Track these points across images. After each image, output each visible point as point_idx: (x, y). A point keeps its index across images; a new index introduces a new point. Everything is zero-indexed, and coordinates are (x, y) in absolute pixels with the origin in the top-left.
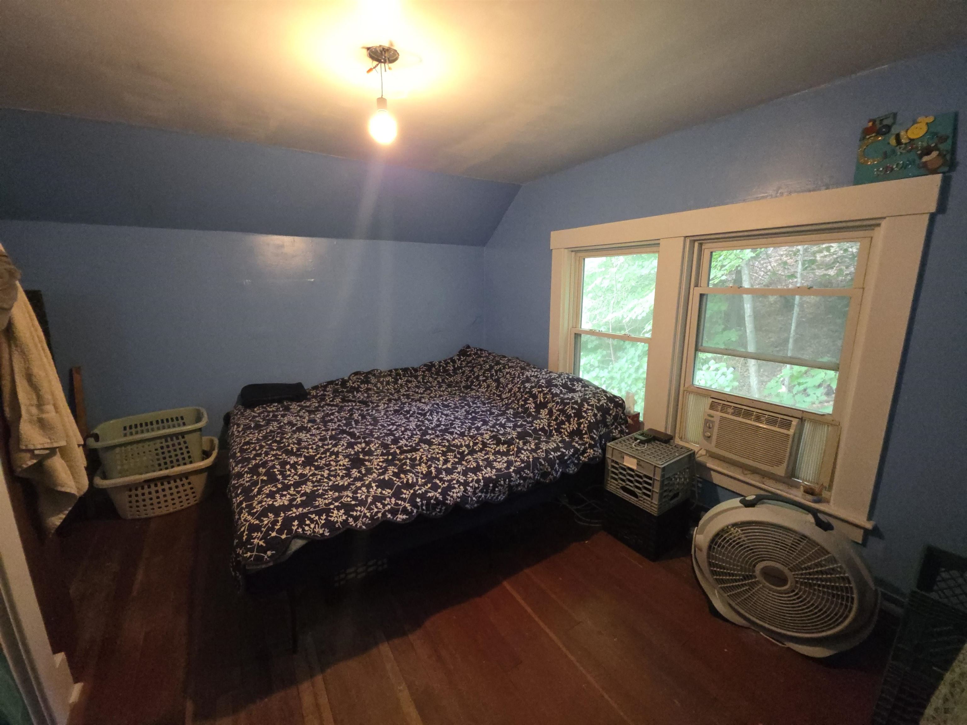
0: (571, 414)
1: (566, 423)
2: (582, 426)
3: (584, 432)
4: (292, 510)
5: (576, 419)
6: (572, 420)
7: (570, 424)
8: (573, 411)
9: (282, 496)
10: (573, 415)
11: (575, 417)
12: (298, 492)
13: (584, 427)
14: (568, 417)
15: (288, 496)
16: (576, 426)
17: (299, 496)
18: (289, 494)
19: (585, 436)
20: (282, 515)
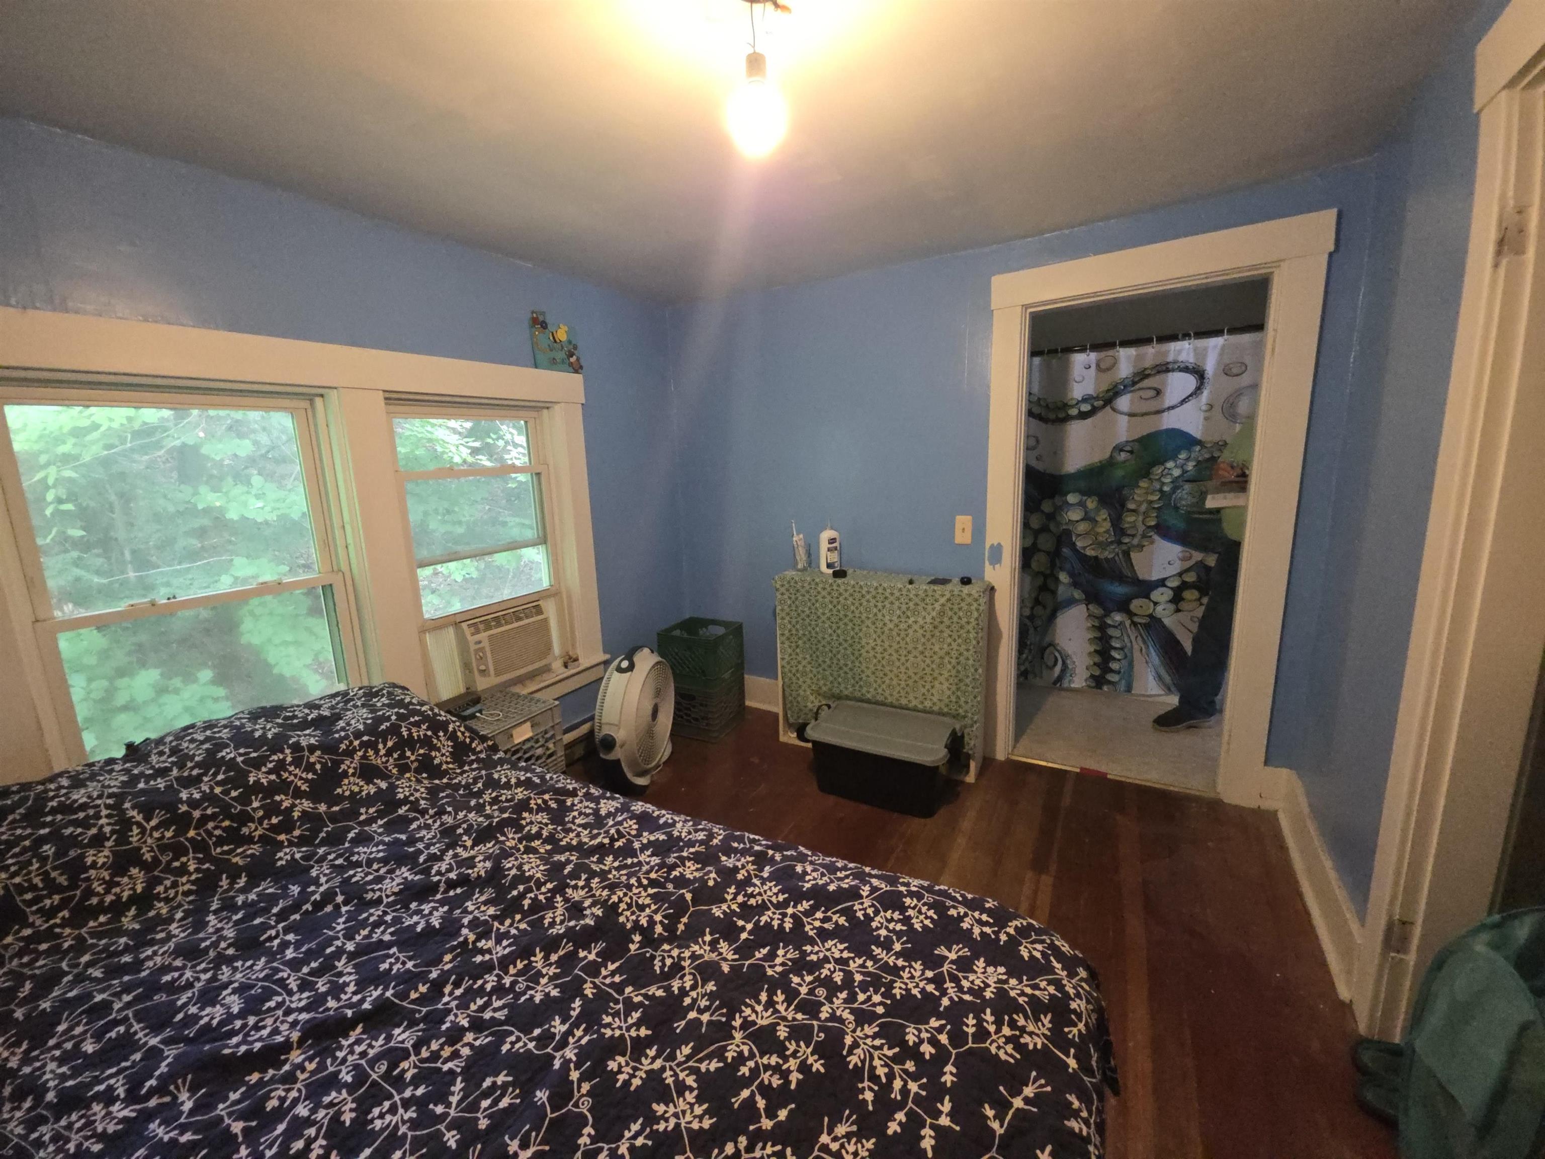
0: (425, 735)
1: (433, 754)
2: (459, 734)
3: (468, 740)
4: (982, 934)
5: (441, 734)
6: (435, 741)
7: (439, 750)
8: (424, 727)
9: (977, 992)
10: (429, 733)
11: (435, 733)
12: (938, 981)
13: (463, 733)
14: (426, 742)
15: (966, 984)
16: (450, 743)
17: (946, 967)
18: (960, 989)
19: (474, 745)
20: (1003, 937)
